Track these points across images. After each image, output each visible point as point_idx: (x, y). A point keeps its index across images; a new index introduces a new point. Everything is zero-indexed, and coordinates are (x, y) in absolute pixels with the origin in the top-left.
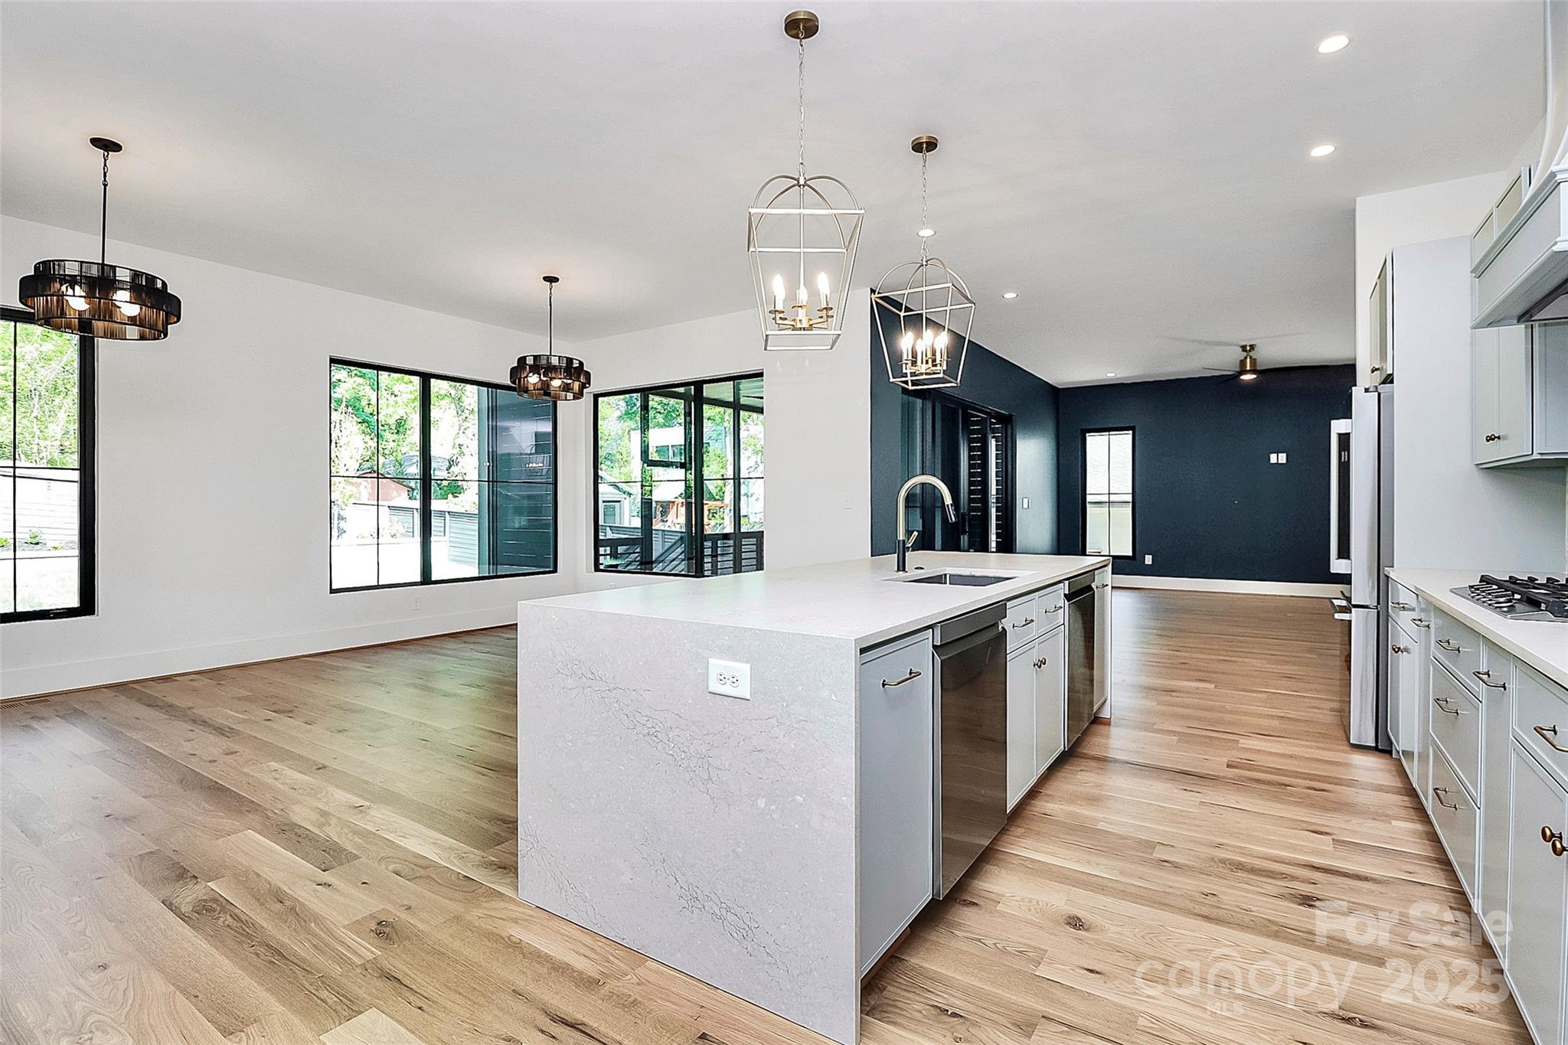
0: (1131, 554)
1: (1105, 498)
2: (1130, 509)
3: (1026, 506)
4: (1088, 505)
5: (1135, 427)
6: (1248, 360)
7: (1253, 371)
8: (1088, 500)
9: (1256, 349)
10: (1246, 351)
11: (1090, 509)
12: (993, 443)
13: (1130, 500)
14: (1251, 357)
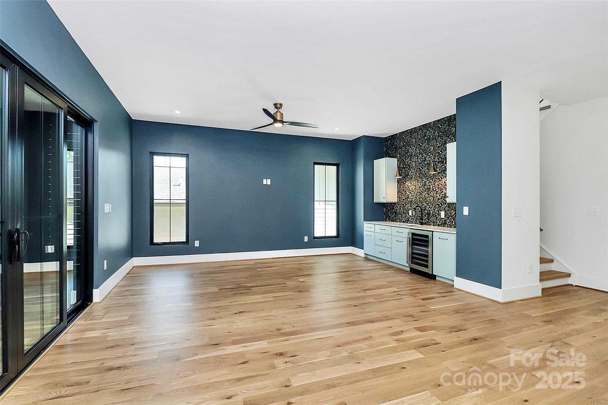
0: (185, 241)
1: (168, 201)
4: (155, 207)
5: (188, 155)
6: (278, 114)
7: (281, 121)
8: (155, 204)
14: (280, 112)
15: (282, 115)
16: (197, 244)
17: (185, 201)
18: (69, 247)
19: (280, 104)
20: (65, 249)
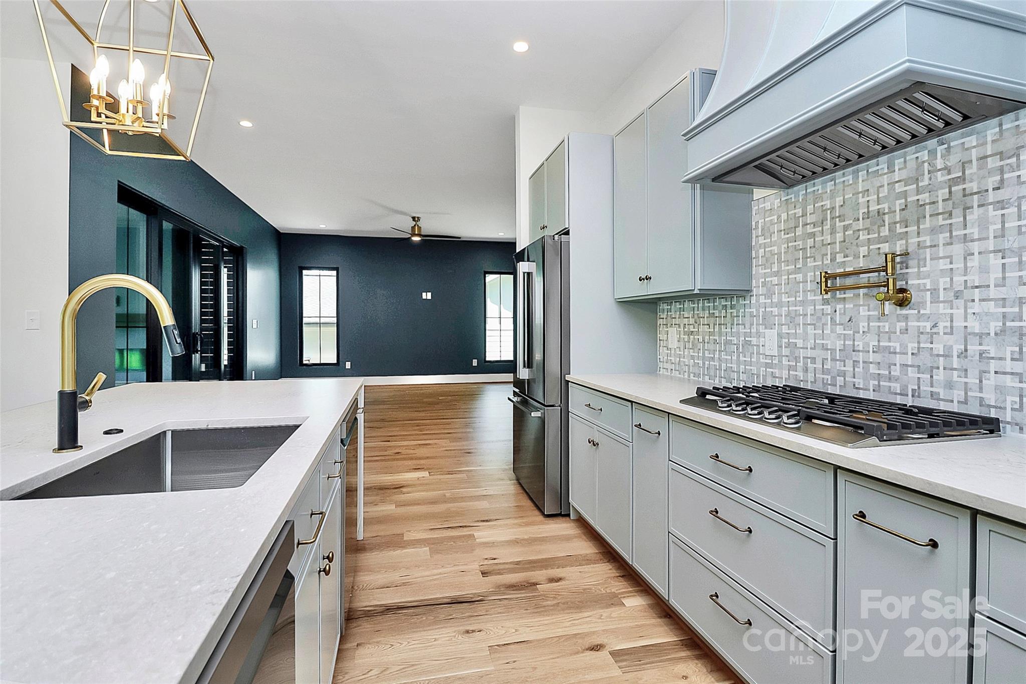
0: (336, 362)
1: (317, 320)
2: (336, 328)
3: (255, 326)
4: (304, 325)
5: (338, 268)
6: (417, 227)
7: (419, 235)
8: (304, 322)
9: (421, 220)
10: (415, 221)
11: (305, 328)
12: (224, 272)
13: (336, 322)
14: (418, 225)
15: (420, 228)
16: (348, 365)
17: (335, 320)
18: (225, 365)
19: (418, 218)
20: (223, 367)
